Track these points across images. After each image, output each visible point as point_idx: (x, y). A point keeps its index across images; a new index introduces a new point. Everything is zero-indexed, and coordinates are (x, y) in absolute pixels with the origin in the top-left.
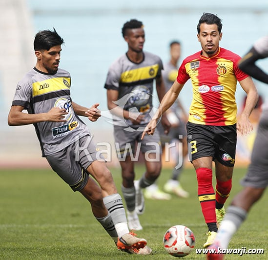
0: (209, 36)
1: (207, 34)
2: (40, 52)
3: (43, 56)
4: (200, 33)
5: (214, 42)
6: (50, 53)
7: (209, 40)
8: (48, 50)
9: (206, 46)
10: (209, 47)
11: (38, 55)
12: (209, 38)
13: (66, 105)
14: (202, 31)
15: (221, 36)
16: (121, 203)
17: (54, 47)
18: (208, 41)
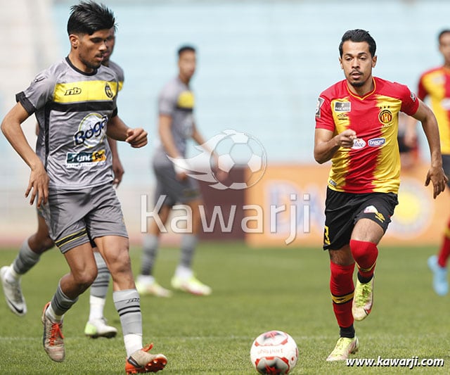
0: (356, 59)
1: (352, 57)
2: (77, 37)
3: (81, 43)
4: (343, 56)
5: (362, 69)
6: (92, 40)
7: (355, 65)
8: (91, 34)
9: (350, 74)
10: (354, 77)
11: (74, 40)
12: (355, 62)
13: (98, 126)
14: (345, 52)
15: (375, 61)
16: (138, 304)
17: (101, 31)
18: (353, 67)
